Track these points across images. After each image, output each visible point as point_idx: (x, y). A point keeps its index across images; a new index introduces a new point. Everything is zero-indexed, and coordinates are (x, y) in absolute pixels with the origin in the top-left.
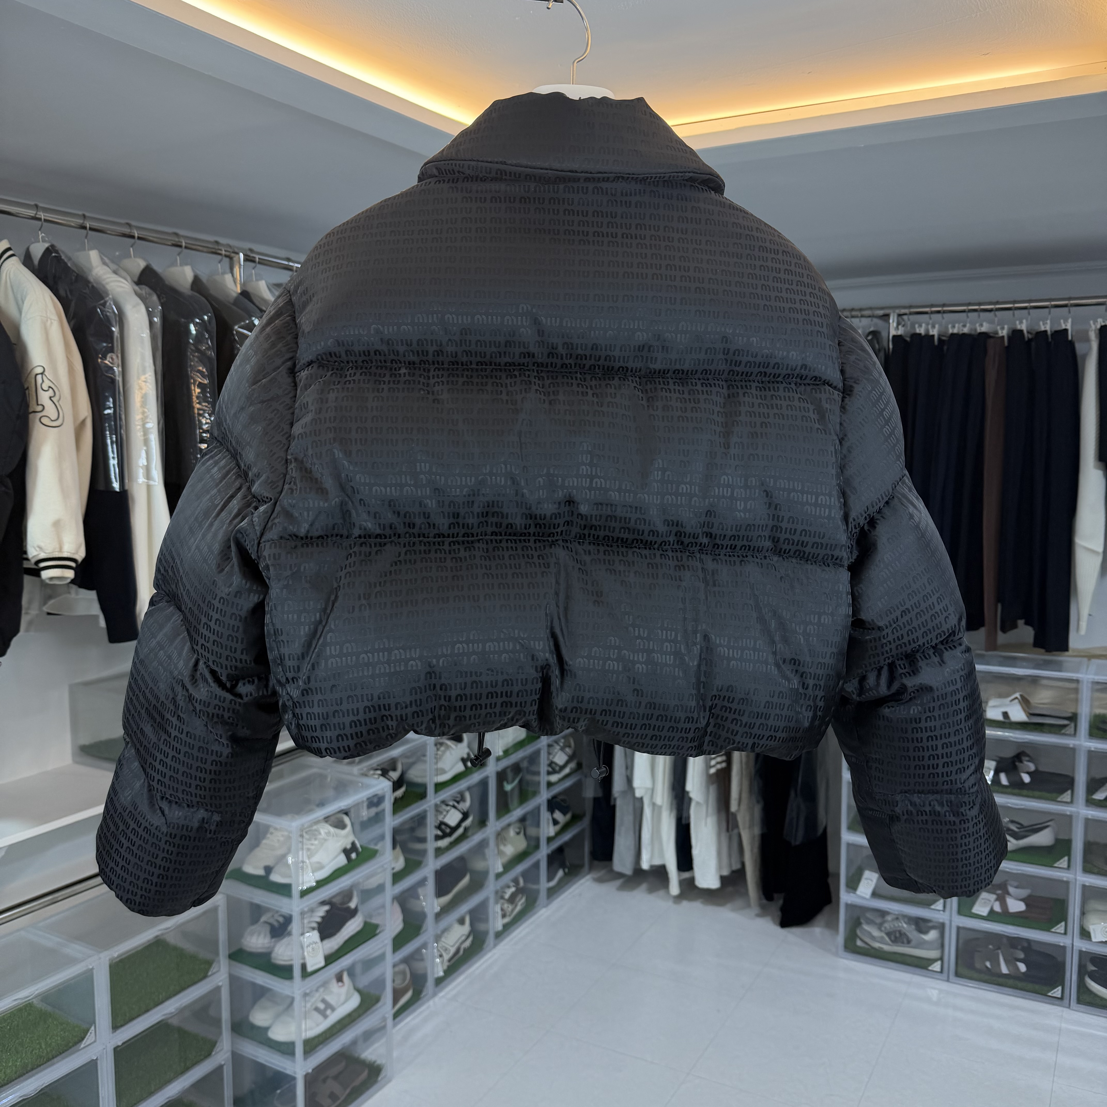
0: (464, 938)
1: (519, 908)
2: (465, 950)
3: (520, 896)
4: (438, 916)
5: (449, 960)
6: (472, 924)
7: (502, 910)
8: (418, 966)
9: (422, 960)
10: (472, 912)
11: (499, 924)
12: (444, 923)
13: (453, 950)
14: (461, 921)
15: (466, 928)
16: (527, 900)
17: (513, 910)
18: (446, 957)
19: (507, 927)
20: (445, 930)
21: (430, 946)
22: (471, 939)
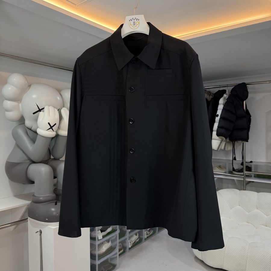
0: (137, 239)
1: (151, 233)
2: (137, 242)
3: (151, 230)
4: (130, 232)
5: (133, 244)
6: (139, 236)
7: (147, 233)
8: (124, 244)
9: (126, 243)
10: (139, 232)
11: (146, 236)
12: (131, 234)
13: (134, 242)
14: (136, 235)
15: (137, 237)
16: (153, 231)
17: (149, 234)
18: (132, 243)
19: (147, 237)
20: (132, 236)
21: (127, 239)
22: (139, 239)
